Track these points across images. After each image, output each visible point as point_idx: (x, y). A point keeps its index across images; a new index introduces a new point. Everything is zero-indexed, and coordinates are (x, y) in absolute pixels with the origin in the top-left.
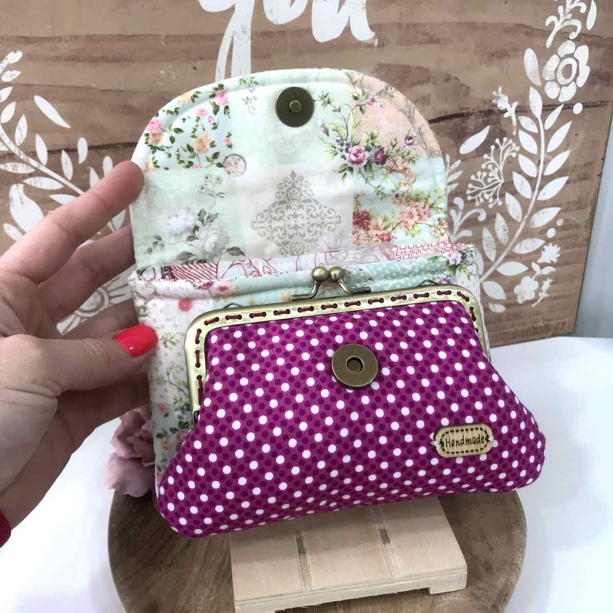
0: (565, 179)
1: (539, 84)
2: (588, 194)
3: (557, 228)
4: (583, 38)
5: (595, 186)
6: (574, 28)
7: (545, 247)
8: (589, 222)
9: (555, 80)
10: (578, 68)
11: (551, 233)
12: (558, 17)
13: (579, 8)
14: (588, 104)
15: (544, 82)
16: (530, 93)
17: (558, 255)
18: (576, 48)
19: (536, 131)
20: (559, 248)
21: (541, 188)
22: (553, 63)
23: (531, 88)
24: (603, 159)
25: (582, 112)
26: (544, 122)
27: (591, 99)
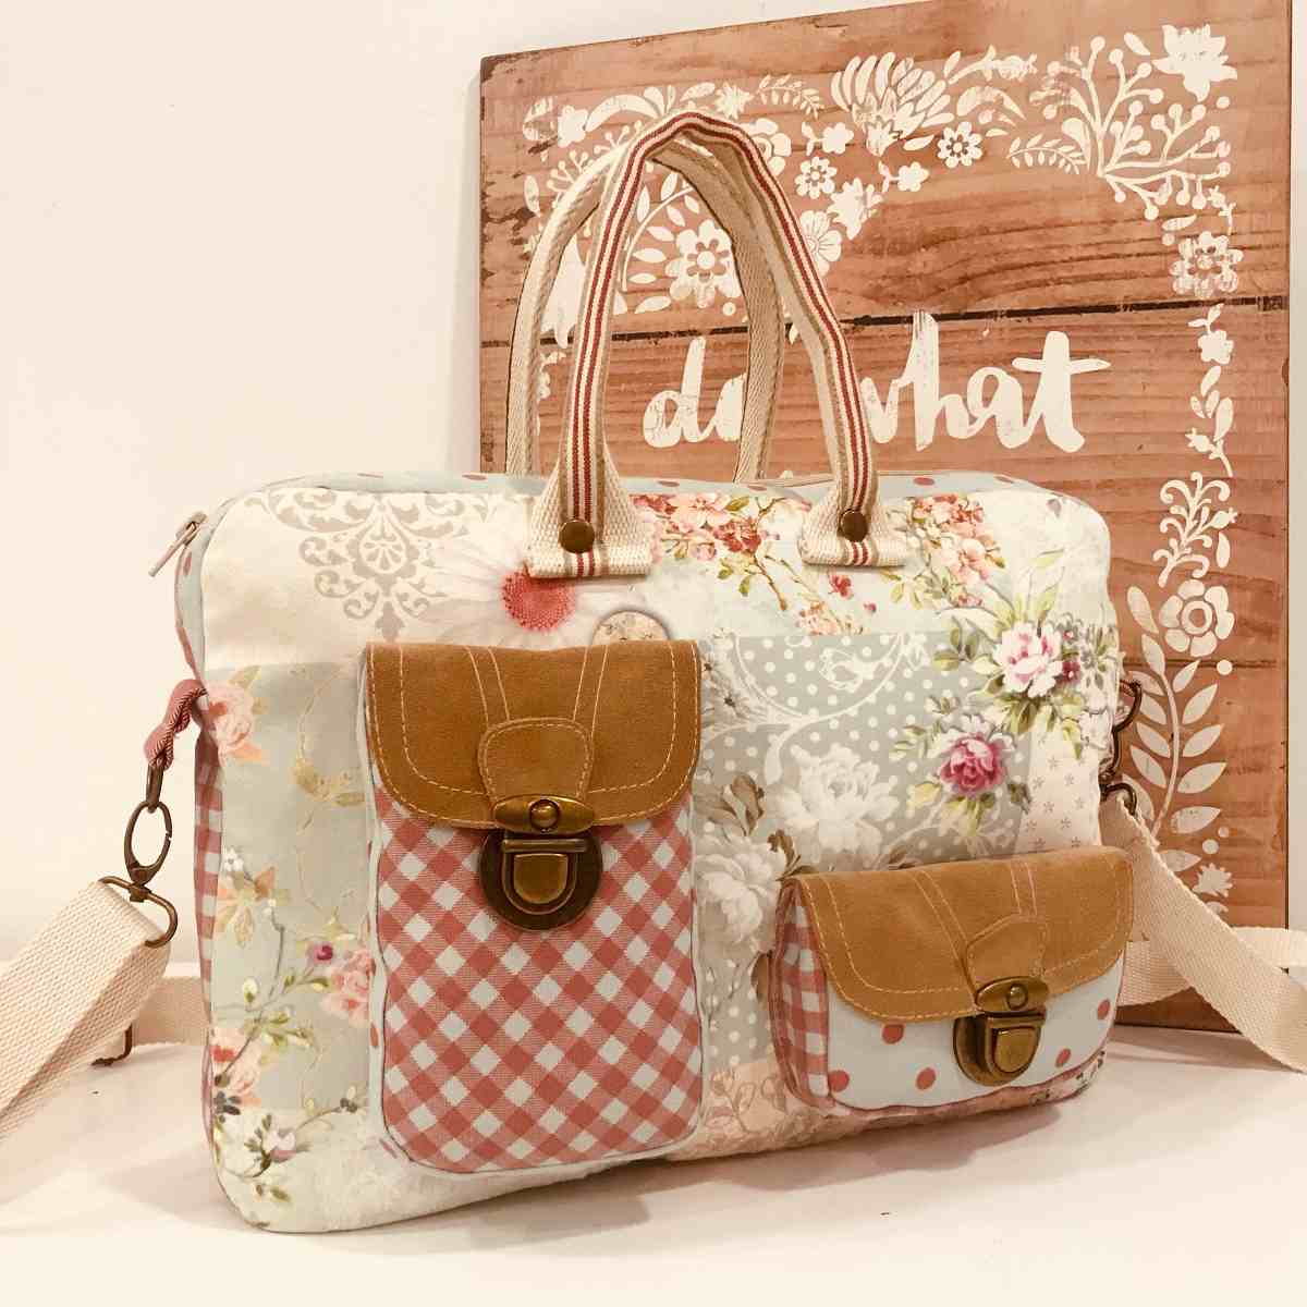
0: (1221, 766)
1: (1156, 631)
2: (1267, 795)
3: (1220, 841)
4: (1215, 578)
5: (1278, 785)
6: (1200, 566)
7: (1203, 868)
8: (1278, 839)
9: (1181, 627)
10: (1214, 616)
11: (1210, 847)
12: (1173, 553)
13: (1202, 541)
14: (1241, 662)
15: (1164, 630)
16: (1143, 642)
17: (1230, 886)
18: (1207, 588)
19: (1162, 694)
20: (1229, 874)
21: (1181, 775)
22: (1172, 606)
23: (1144, 636)
24: (1286, 744)
25: (1232, 673)
26: (1171, 681)
27: (1241, 656)
